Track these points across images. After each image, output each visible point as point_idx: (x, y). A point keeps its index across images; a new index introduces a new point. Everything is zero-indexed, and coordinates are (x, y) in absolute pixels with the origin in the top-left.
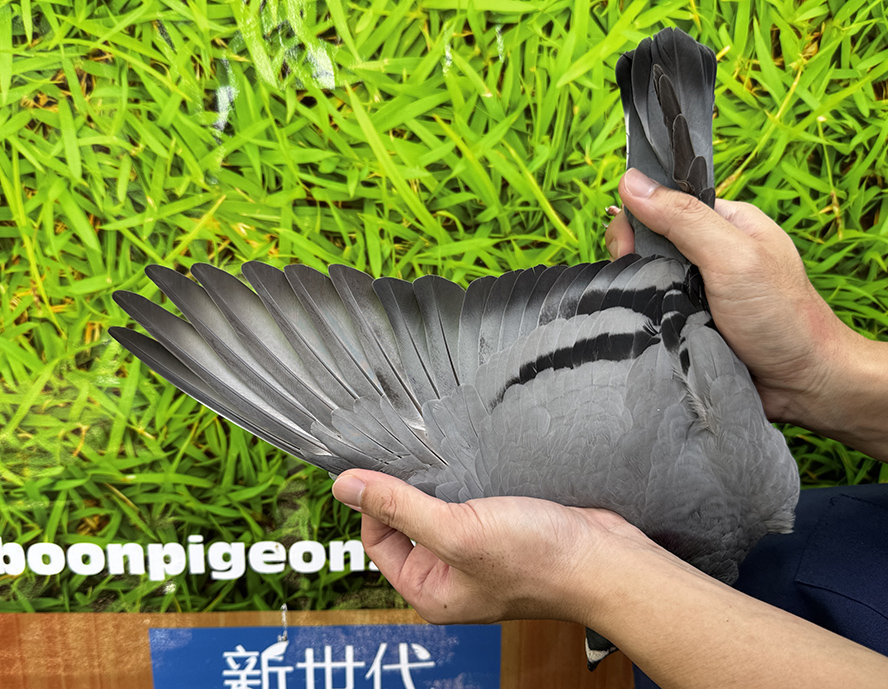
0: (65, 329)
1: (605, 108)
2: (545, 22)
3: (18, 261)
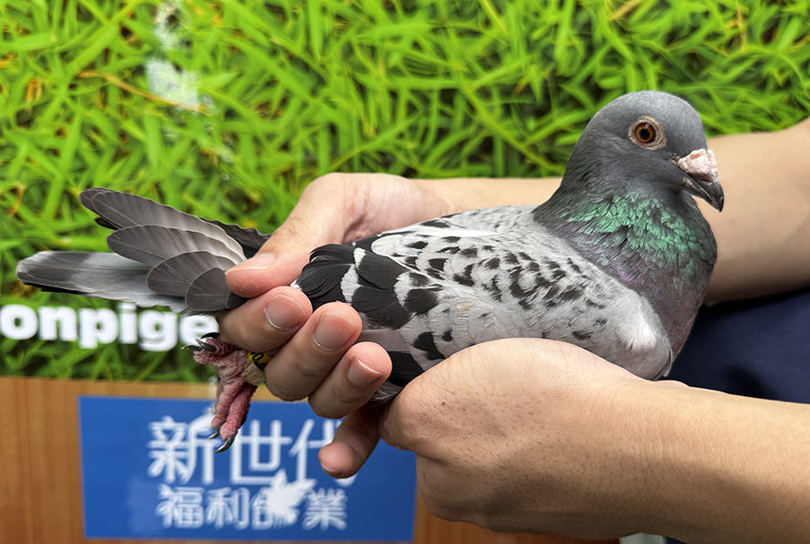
0: (8, 86)
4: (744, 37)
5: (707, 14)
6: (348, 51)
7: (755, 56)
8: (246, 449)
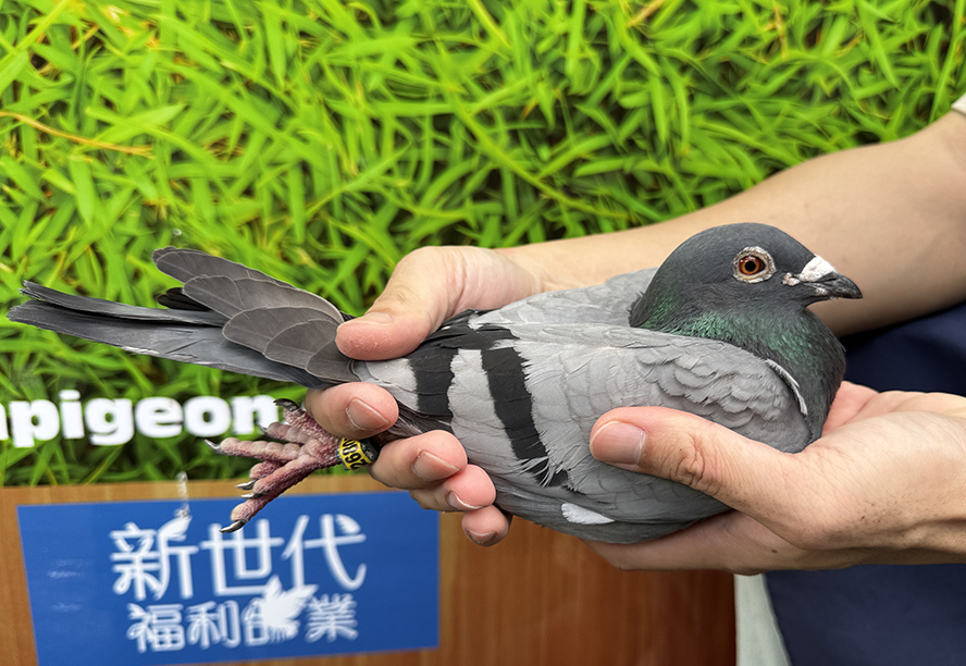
4: (785, 42)
5: (740, 15)
6: (318, 74)
7: (798, 63)
8: (229, 554)
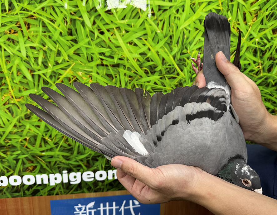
0: (21, 107)
1: (194, 36)
2: (176, 9)
3: (4, 84)
4: (262, 71)
5: (249, 64)
7: (265, 76)
